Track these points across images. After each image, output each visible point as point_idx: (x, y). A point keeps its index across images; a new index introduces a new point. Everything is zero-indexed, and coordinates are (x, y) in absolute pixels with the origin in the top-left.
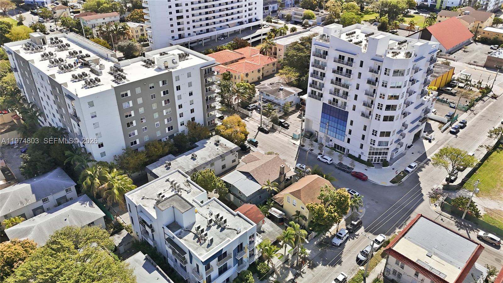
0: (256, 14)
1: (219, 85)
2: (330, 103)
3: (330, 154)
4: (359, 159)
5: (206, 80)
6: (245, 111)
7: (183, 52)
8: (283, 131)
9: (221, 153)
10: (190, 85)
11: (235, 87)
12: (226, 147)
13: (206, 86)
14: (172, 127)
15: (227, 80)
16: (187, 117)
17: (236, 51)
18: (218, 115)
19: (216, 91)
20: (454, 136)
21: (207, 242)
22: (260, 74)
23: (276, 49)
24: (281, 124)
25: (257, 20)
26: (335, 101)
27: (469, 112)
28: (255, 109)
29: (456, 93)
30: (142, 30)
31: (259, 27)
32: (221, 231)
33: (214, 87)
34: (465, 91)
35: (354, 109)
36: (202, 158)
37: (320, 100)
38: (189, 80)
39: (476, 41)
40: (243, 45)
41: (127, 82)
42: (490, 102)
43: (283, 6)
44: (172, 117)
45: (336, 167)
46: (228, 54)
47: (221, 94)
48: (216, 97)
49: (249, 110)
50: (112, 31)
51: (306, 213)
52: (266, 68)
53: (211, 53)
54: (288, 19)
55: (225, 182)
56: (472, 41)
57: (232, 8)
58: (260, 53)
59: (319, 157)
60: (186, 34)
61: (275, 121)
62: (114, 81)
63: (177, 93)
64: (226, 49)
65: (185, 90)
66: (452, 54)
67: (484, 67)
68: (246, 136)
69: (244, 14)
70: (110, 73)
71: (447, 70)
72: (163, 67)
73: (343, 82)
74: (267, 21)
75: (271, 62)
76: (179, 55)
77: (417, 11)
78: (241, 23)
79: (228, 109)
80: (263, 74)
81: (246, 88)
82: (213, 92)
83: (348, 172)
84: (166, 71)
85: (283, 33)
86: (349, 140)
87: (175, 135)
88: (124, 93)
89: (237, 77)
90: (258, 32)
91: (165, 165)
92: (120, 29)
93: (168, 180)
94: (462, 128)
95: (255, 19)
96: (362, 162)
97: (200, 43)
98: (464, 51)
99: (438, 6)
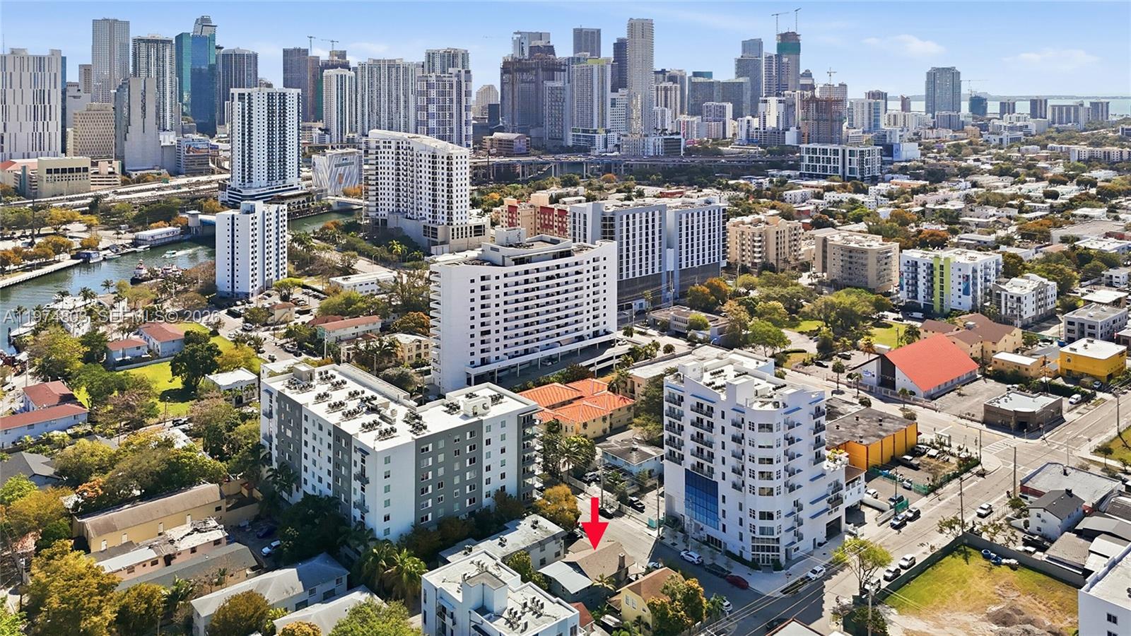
0: (605, 323)
1: (542, 439)
2: (693, 468)
3: (699, 550)
4: (740, 559)
5: (524, 432)
6: (579, 483)
7: (496, 393)
8: (634, 515)
9: (540, 539)
10: (503, 438)
11: (564, 442)
12: (547, 531)
13: (524, 440)
14: (474, 499)
15: (554, 432)
16: (496, 484)
17: (570, 385)
18: (538, 485)
19: (537, 448)
20: (897, 531)
21: (521, 628)
22: (607, 425)
23: (633, 383)
24: (631, 504)
25: (607, 333)
26: (700, 466)
27: (932, 495)
28: (595, 480)
29: (919, 464)
30: (419, 347)
31: (610, 344)
32: (537, 617)
33: (534, 442)
34: (937, 463)
35: (724, 479)
36: (513, 545)
37: (680, 464)
38: (503, 431)
39: (985, 376)
40: (583, 375)
41: (427, 434)
42: (972, 481)
43: (657, 304)
44: (476, 485)
45: (706, 569)
46: (557, 391)
47: (544, 452)
48: (536, 456)
49: (585, 482)
50: (374, 351)
51: (648, 617)
52: (617, 415)
53: (531, 388)
54: (665, 328)
55: (544, 575)
56: (979, 376)
57: (567, 316)
58: (609, 390)
59: (683, 554)
60: (493, 359)
61: (623, 498)
62: (411, 431)
63: (486, 449)
64: (554, 382)
65: (496, 445)
66: (935, 399)
67: (983, 423)
68: (577, 517)
69: (585, 324)
70: (405, 421)
71: (902, 426)
72: (471, 414)
73: (705, 438)
74: (625, 334)
75: (624, 404)
76: (491, 396)
77: (900, 316)
78: (581, 338)
79: (553, 477)
80: (611, 424)
81: (580, 446)
82: (533, 449)
83: (722, 577)
84: (475, 419)
85: (650, 355)
86: (724, 527)
87: (477, 511)
88: (425, 447)
89: (569, 429)
90: (609, 353)
91: (464, 552)
92: (386, 346)
93: (472, 562)
94: (911, 520)
95: (605, 330)
96: (744, 562)
97: (513, 370)
98: (960, 394)
99: (937, 307)
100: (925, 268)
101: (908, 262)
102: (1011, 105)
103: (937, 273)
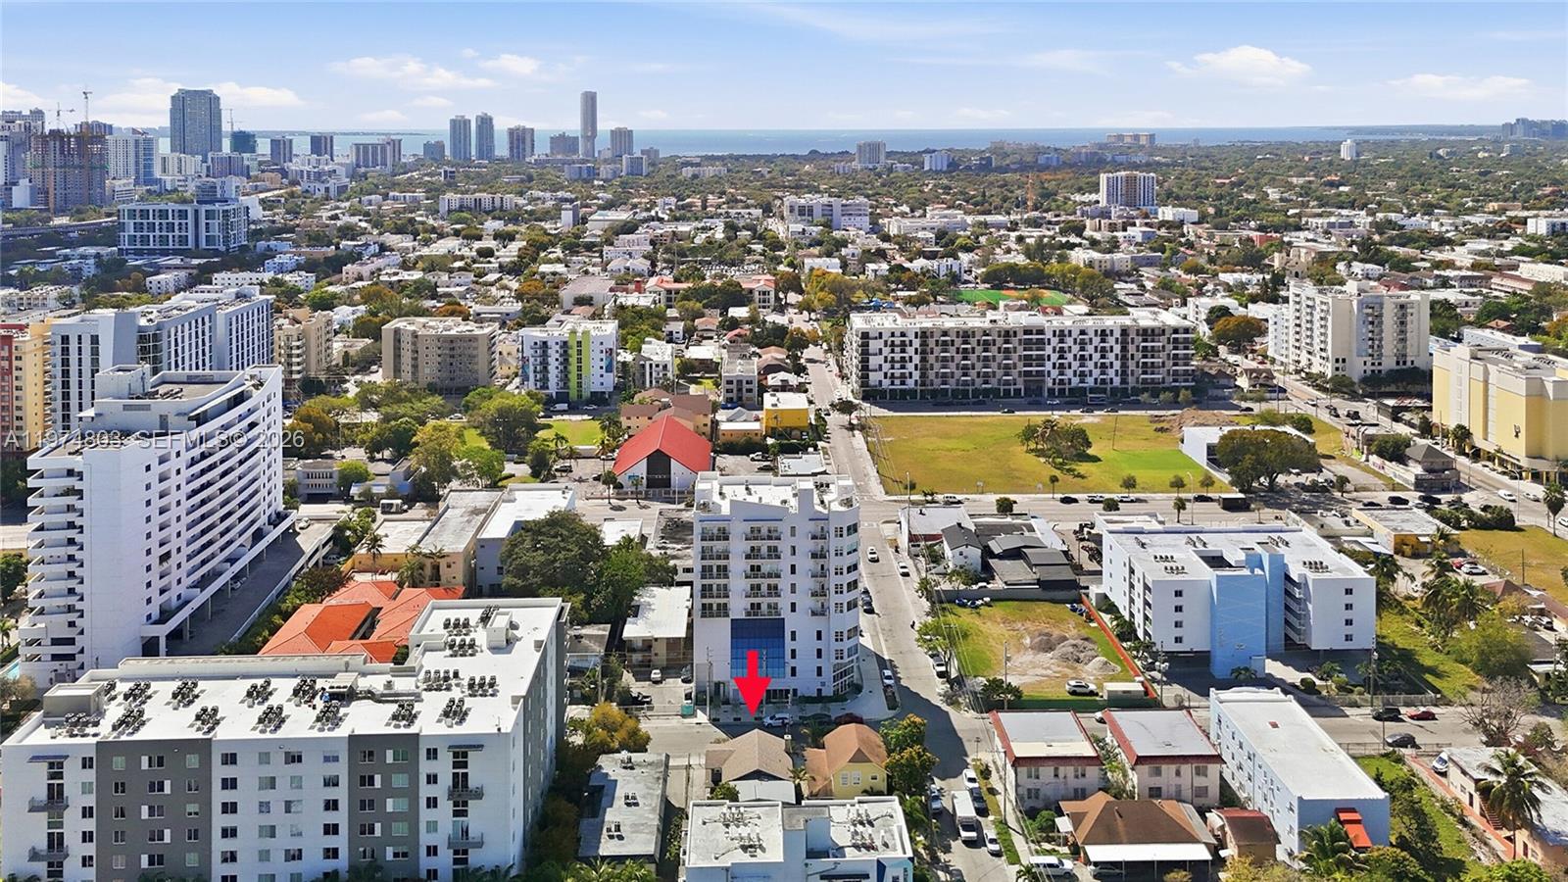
0: (275, 500)
2: (748, 614)
4: (819, 698)
9: (661, 775)
12: (651, 764)
26: (755, 607)
35: (793, 610)
36: (644, 797)
37: (726, 615)
39: (717, 452)
51: (882, 782)
58: (401, 586)
59: (768, 721)
60: (174, 599)
73: (764, 569)
78: (259, 532)
86: (794, 670)
95: (275, 512)
96: (826, 699)
99: (573, 394)
100: (558, 347)
101: (536, 343)
102: (287, 144)
103: (573, 352)
